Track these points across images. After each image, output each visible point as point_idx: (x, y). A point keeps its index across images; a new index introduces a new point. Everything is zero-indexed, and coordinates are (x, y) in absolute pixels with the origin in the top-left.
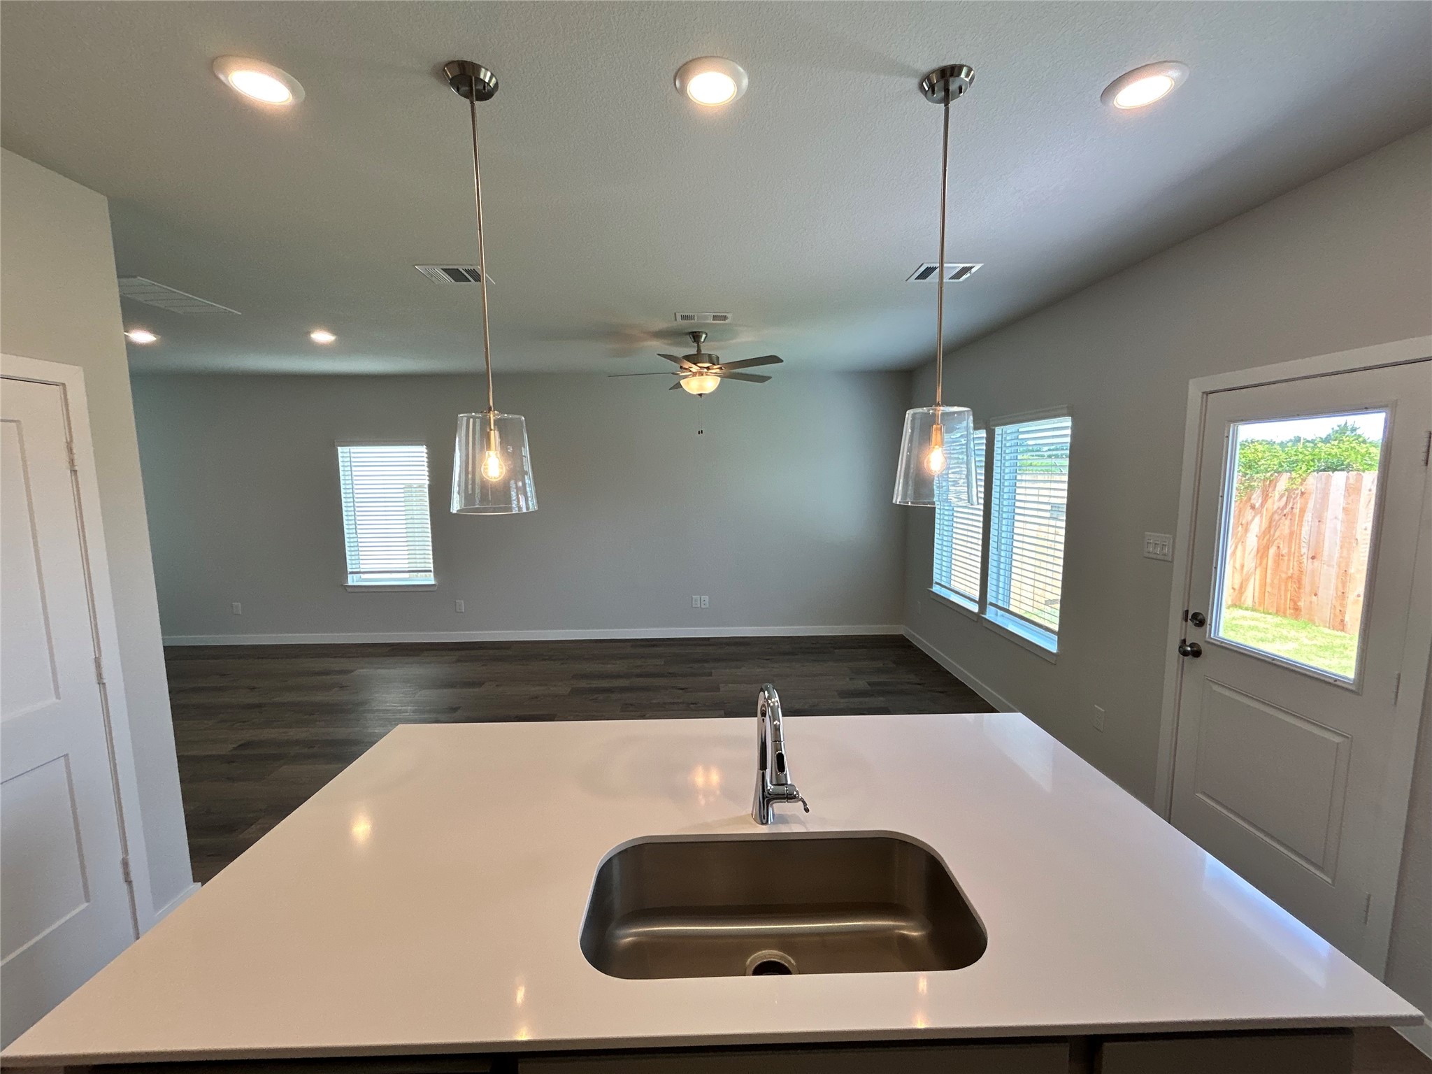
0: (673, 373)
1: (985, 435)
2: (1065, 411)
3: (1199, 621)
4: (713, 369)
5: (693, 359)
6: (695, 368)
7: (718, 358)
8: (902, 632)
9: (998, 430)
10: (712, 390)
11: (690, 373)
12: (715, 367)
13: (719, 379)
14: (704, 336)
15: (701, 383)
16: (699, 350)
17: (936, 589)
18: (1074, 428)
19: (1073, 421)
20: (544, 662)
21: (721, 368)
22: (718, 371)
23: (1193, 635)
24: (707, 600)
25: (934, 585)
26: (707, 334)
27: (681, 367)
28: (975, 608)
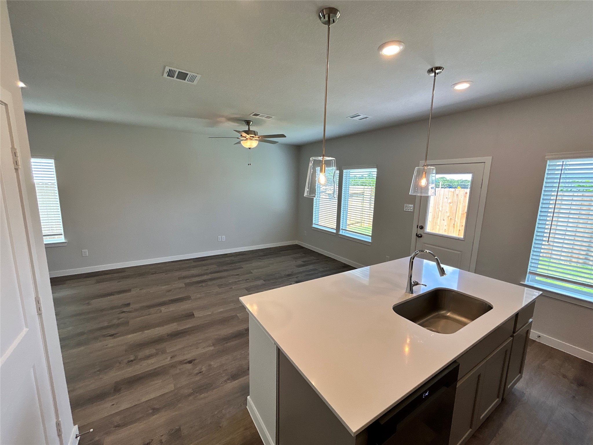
0: (238, 138)
1: (339, 172)
2: (375, 167)
3: (422, 228)
4: (255, 137)
5: (247, 132)
6: (248, 136)
7: (257, 133)
8: (297, 243)
9: (344, 171)
10: (255, 146)
11: (245, 138)
12: (256, 137)
13: (258, 142)
14: (251, 123)
15: (251, 143)
16: (249, 128)
17: (314, 226)
18: (377, 172)
19: (377, 170)
20: (152, 275)
21: (259, 138)
22: (257, 138)
23: (420, 232)
24: (225, 238)
25: (313, 224)
26: (252, 122)
27: (241, 135)
28: (335, 231)
